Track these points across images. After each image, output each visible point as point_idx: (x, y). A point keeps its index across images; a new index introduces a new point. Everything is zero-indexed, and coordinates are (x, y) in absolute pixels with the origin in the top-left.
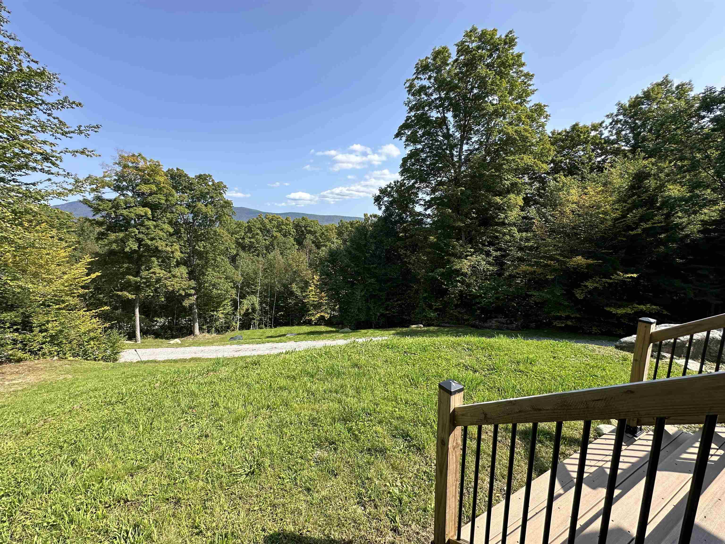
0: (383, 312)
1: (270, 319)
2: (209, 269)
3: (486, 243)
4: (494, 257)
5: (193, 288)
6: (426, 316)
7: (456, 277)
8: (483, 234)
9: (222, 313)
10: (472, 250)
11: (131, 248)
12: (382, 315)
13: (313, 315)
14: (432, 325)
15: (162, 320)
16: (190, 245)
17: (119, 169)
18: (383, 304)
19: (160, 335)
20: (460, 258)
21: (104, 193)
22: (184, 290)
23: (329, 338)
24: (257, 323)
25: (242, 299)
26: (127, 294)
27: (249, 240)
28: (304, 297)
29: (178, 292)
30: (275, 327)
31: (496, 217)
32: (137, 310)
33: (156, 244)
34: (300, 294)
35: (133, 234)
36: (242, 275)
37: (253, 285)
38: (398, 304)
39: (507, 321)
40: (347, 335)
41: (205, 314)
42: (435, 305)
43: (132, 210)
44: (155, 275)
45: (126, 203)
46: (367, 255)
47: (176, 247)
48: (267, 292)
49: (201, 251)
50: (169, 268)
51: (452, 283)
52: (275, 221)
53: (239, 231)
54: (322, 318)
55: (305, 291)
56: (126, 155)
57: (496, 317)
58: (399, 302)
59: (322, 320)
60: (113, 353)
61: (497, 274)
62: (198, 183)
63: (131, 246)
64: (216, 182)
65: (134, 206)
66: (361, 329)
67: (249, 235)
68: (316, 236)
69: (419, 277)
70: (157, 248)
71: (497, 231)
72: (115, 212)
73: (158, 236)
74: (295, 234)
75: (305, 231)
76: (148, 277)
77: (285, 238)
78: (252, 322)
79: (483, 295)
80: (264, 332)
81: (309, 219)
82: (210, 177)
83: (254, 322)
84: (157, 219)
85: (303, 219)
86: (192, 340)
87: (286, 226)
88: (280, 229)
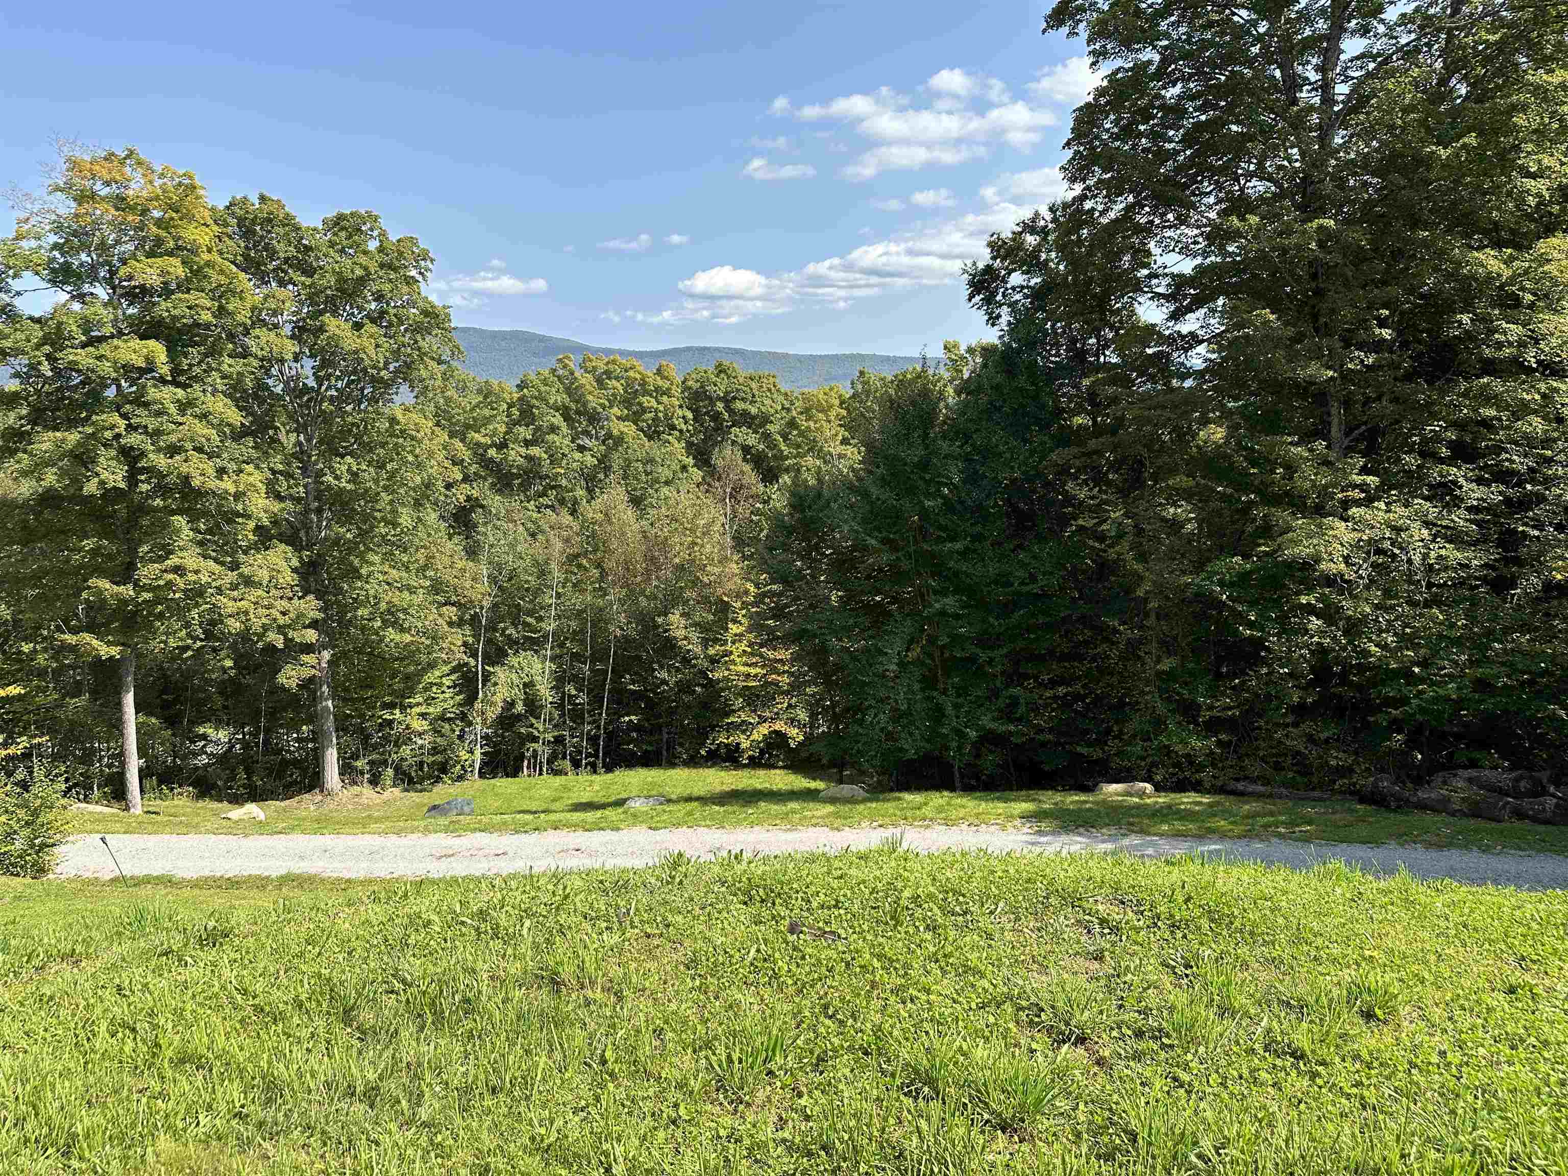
0: (992, 725)
1: (593, 740)
2: (371, 557)
3: (1444, 452)
4: (1470, 509)
5: (314, 624)
6: (1167, 751)
7: (1298, 593)
8: (1429, 411)
9: (423, 715)
10: (1372, 480)
11: (102, 483)
12: (989, 739)
13: (744, 727)
14: (1197, 787)
15: (223, 735)
16: (304, 470)
17: (65, 206)
18: (995, 694)
19: (214, 786)
20: (1319, 511)
21: (18, 294)
22: (281, 629)
23: (773, 821)
24: (545, 753)
25: (493, 664)
26: (95, 643)
27: (523, 451)
28: (714, 661)
29: (261, 636)
30: (609, 769)
31: (1485, 339)
32: (129, 700)
33: (184, 469)
34: (698, 650)
35: (108, 434)
36: (493, 580)
37: (530, 613)
38: (1055, 698)
39: (1517, 780)
40: (845, 809)
41: (362, 716)
42: (1211, 708)
43: (104, 349)
44: (181, 576)
45: (86, 325)
46: (928, 503)
47: (251, 479)
48: (582, 642)
49: (342, 490)
50: (233, 554)
51: (1283, 619)
52: (617, 379)
53: (488, 420)
54: (777, 740)
55: (716, 641)
56: (88, 158)
57: (1473, 764)
58: (1061, 690)
59: (778, 747)
60: (32, 846)
61: (1484, 580)
62: (332, 244)
63: (105, 475)
64: (393, 237)
65: (112, 336)
66: (907, 788)
67: (524, 432)
68: (767, 436)
69: (1140, 593)
70: (186, 479)
71: (1488, 398)
72: (49, 357)
73: (192, 440)
74: (691, 428)
75: (726, 416)
76: (162, 583)
77: (655, 444)
78: (528, 750)
79: (1417, 670)
80: (566, 788)
81: (742, 371)
82: (376, 221)
83: (534, 750)
84: (188, 378)
85: (720, 371)
86: (312, 808)
87: (656, 398)
88: (634, 408)
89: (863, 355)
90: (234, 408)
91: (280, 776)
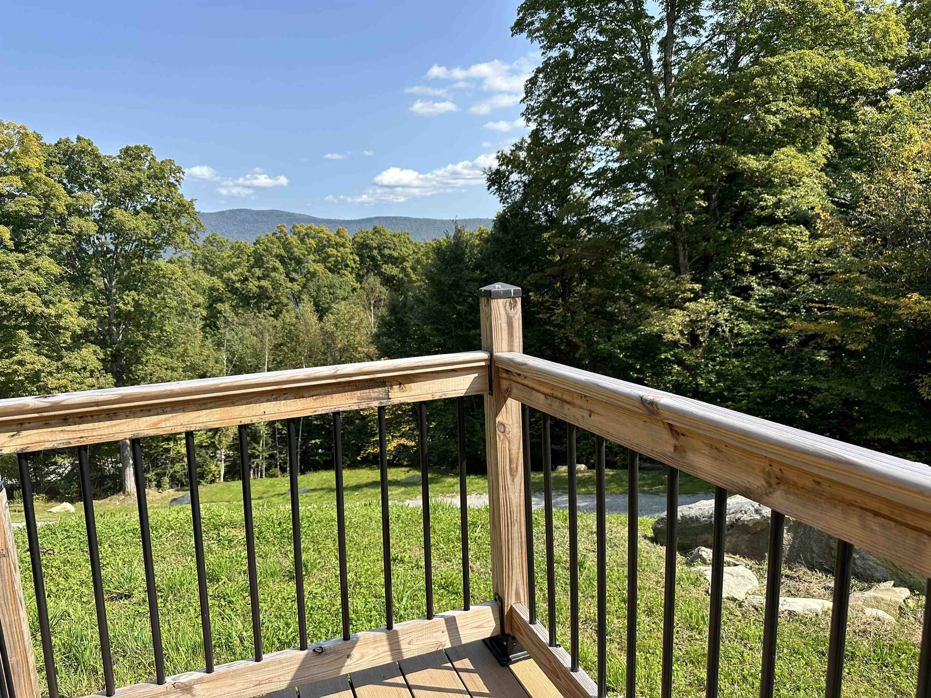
2: (149, 350)
10: (697, 287)
14: (614, 465)
15: (66, 462)
19: (58, 493)
24: (264, 465)
27: (257, 283)
31: (754, 206)
33: (21, 302)
36: (229, 361)
41: (149, 447)
44: (22, 366)
47: (69, 306)
49: (128, 311)
50: (57, 351)
52: (312, 238)
54: (403, 449)
62: (121, 165)
64: (159, 160)
67: (258, 272)
68: (403, 270)
70: (23, 308)
73: (28, 284)
74: (358, 266)
75: (379, 258)
76: (10, 371)
77: (336, 276)
78: (253, 463)
79: (726, 394)
80: (273, 485)
81: (389, 232)
82: (149, 151)
83: (257, 463)
84: (27, 247)
85: (376, 232)
86: (118, 503)
87: (336, 249)
88: (323, 255)
89: (481, 220)
90: (55, 264)
91: (101, 484)
